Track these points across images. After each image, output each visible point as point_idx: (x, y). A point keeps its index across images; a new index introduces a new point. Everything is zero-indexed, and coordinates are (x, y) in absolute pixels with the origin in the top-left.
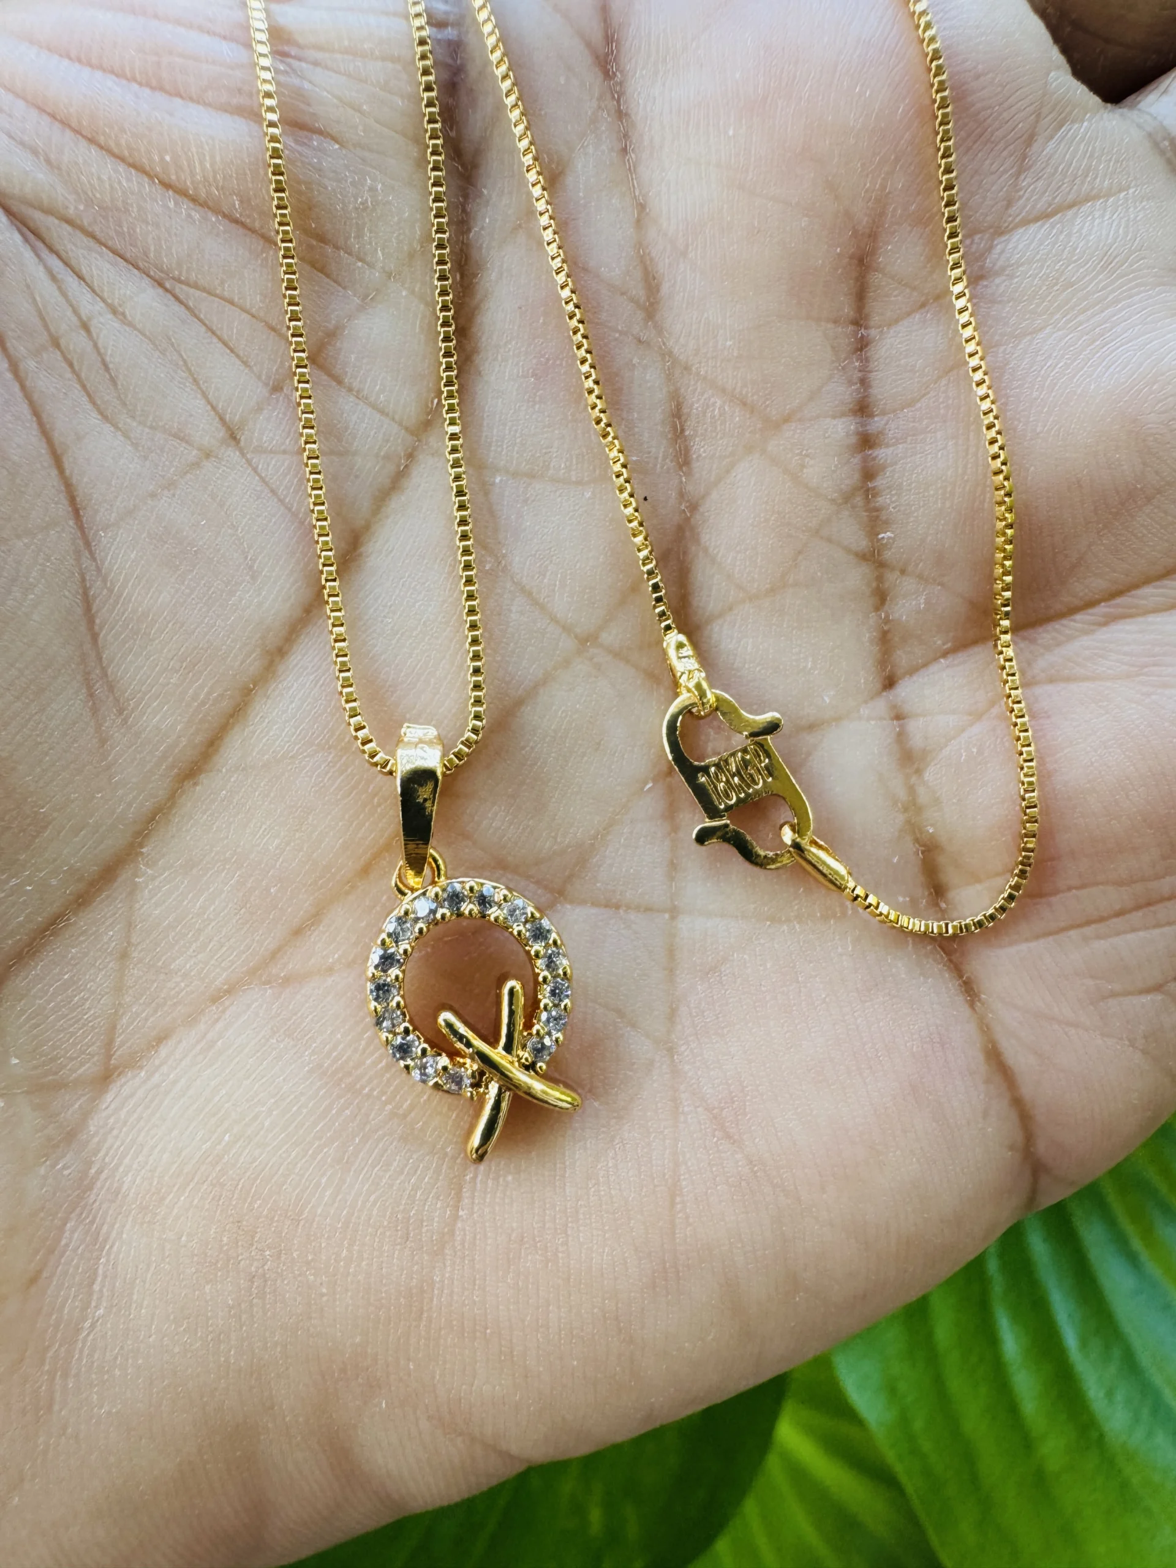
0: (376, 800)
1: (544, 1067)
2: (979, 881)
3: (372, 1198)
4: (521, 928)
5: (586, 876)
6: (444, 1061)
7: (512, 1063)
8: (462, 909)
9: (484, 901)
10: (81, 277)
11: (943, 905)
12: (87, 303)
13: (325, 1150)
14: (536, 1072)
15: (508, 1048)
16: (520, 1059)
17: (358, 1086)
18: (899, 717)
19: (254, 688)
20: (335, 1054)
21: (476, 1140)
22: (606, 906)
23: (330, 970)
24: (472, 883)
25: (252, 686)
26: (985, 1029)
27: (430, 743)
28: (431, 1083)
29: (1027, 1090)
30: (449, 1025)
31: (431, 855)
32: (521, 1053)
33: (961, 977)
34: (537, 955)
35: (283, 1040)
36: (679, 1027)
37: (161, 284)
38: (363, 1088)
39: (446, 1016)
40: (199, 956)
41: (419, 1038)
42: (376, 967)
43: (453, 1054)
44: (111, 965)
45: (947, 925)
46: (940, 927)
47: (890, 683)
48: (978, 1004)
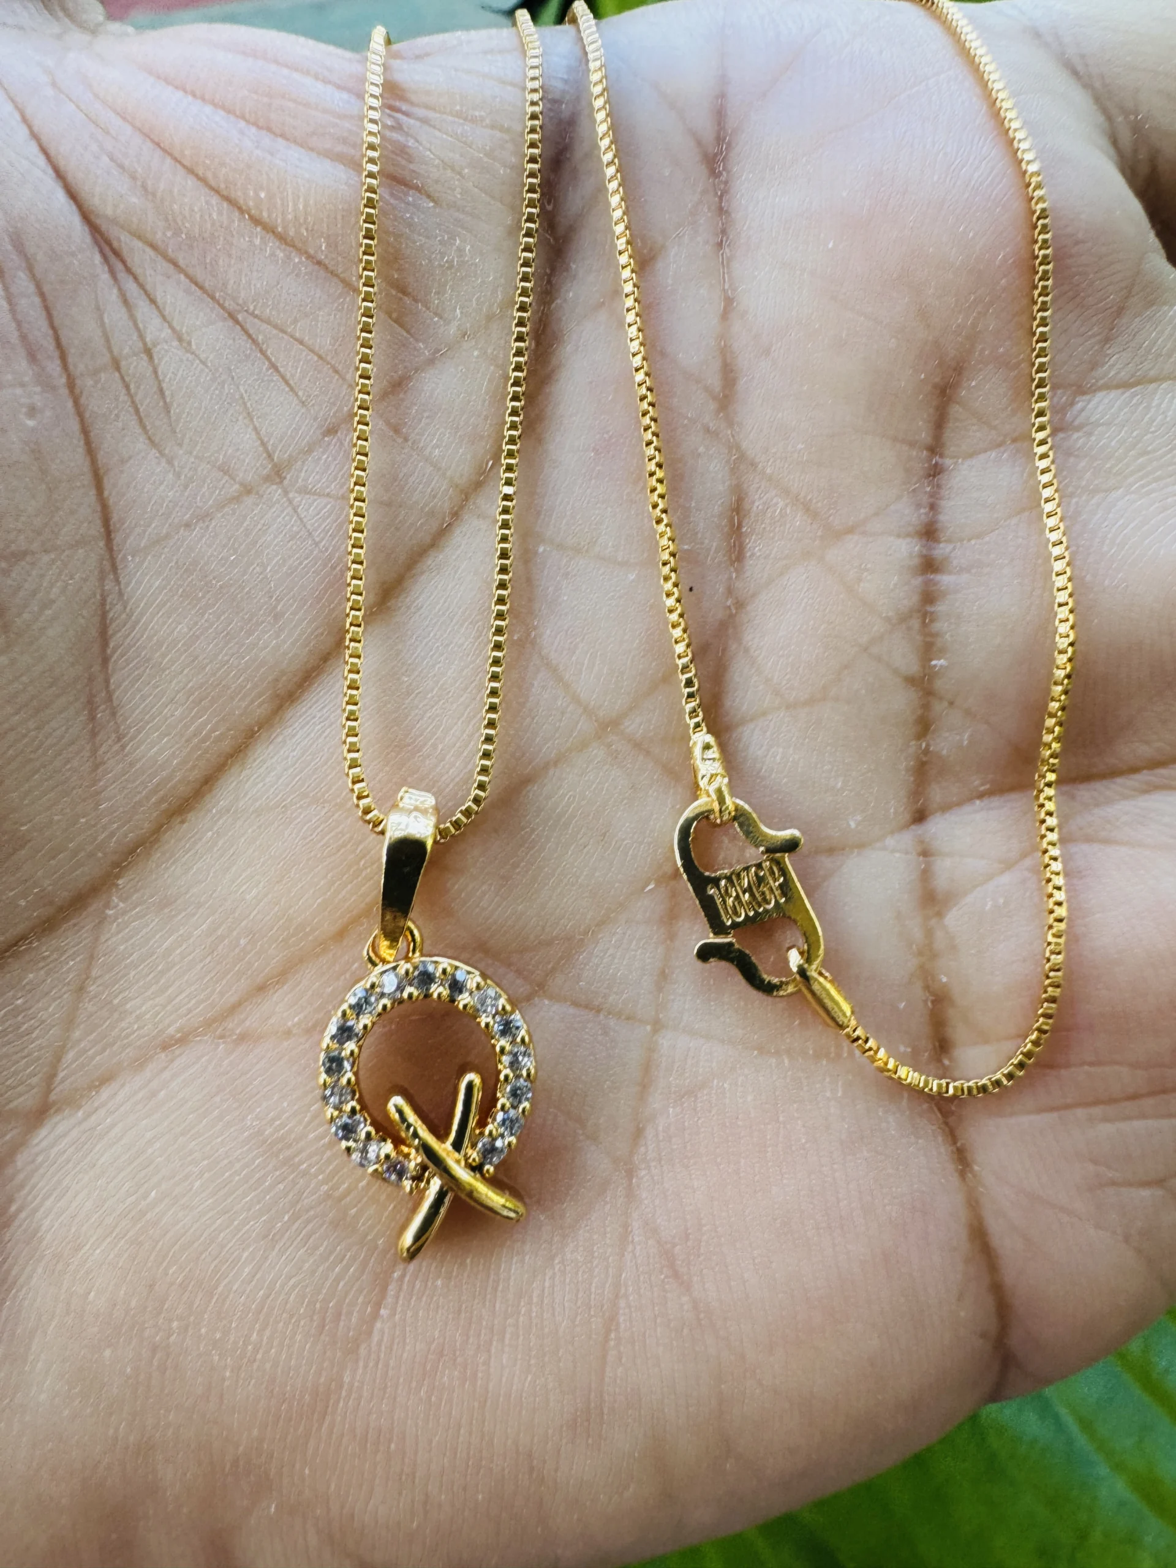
0: (362, 863)
1: (492, 1169)
2: (986, 1041)
3: (293, 1281)
4: (490, 1020)
5: (570, 972)
6: (388, 1148)
7: (458, 1162)
8: (431, 991)
9: (456, 987)
10: (153, 301)
11: (946, 1062)
12: (154, 329)
13: (252, 1223)
14: (483, 1175)
15: (457, 1146)
16: (466, 1158)
17: (297, 1160)
18: (925, 853)
19: (258, 731)
20: (278, 1123)
21: (408, 1238)
22: (586, 1007)
23: (288, 1033)
24: (445, 965)
25: (256, 729)
26: (973, 1204)
27: (424, 812)
28: (371, 1169)
29: (1009, 1276)
30: (400, 1111)
31: (409, 929)
32: (470, 1151)
33: (955, 1142)
34: (502, 1050)
35: (227, 1100)
36: (643, 1149)
37: (232, 316)
38: (301, 1163)
39: (398, 1100)
40: (157, 1000)
41: (365, 1120)
42: (333, 1037)
43: (398, 1142)
44: (65, 996)
45: (948, 1084)
46: (940, 1086)
47: (920, 817)
48: (970, 1175)
